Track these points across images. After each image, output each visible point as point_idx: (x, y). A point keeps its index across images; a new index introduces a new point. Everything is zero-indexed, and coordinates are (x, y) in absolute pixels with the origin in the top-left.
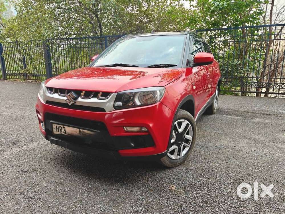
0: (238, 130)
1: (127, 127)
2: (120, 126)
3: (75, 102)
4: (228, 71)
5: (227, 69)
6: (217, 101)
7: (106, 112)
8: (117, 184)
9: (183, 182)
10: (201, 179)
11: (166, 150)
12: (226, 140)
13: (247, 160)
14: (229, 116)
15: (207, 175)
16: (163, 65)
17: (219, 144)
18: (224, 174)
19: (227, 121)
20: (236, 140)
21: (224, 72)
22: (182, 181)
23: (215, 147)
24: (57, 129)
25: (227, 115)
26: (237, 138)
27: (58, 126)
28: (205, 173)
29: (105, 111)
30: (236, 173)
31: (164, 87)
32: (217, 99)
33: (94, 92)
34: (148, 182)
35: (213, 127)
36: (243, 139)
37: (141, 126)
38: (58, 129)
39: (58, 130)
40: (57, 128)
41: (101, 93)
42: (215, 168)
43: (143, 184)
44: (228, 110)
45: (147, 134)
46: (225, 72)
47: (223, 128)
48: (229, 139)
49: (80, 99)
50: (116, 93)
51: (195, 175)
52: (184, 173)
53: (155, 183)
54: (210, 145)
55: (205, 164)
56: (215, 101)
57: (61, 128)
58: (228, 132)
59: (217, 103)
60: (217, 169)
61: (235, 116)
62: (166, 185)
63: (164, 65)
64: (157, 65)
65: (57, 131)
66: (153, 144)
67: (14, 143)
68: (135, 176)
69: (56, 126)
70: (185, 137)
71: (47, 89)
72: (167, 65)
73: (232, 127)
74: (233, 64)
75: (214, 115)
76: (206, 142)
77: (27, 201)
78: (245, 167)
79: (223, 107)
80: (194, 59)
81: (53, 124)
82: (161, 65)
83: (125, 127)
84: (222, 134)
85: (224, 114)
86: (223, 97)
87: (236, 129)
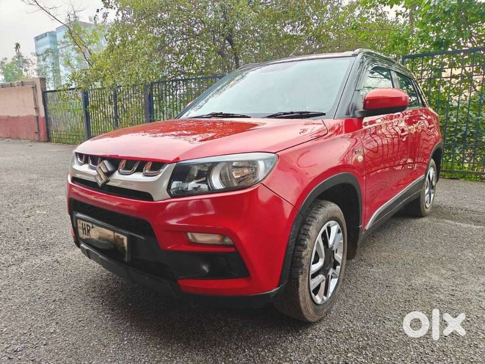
0: (470, 254)
1: (194, 234)
2: (180, 232)
3: (108, 181)
4: (468, 133)
5: (466, 129)
6: (432, 191)
7: (153, 201)
8: (176, 345)
9: (311, 360)
10: (354, 357)
11: (276, 287)
12: (436, 274)
13: (476, 325)
14: (457, 223)
15: (372, 349)
16: (296, 113)
17: (418, 281)
18: (412, 353)
19: (452, 232)
20: (462, 274)
21: (459, 136)
22: (310, 356)
23: (406, 287)
24: (83, 229)
25: (452, 219)
26: (465, 272)
27: (85, 225)
28: (368, 344)
29: (152, 198)
30: (441, 353)
31: (275, 153)
32: (432, 187)
33: (139, 162)
34: (237, 348)
35: (416, 243)
36: (479, 273)
37: (223, 233)
38: (85, 229)
39: (84, 231)
40: (84, 227)
41: (149, 163)
42: (394, 336)
43: (226, 353)
44: (459, 211)
45: (233, 249)
46: (461, 135)
47: (436, 246)
48: (443, 272)
49: (117, 175)
50: (173, 164)
51: (342, 347)
52: (321, 338)
53: (251, 354)
54: (398, 280)
55: (374, 324)
56: (427, 191)
57: (89, 229)
58: (445, 256)
59: (432, 195)
60: (398, 338)
61: (471, 224)
62: (273, 360)
63: (300, 113)
64: (285, 114)
65: (83, 234)
66: (245, 272)
67: (45, 247)
68: (218, 333)
69: (82, 224)
70: (335, 257)
71: (76, 155)
72: (305, 112)
73: (459, 246)
74: (478, 120)
75: (424, 220)
76: (389, 274)
77: (6, 359)
78: (467, 341)
79: (449, 204)
80: (365, 101)
81: (78, 220)
82: (292, 113)
83: (189, 234)
84: (431, 260)
85: (447, 219)
86: (455, 184)
87: (466, 252)
